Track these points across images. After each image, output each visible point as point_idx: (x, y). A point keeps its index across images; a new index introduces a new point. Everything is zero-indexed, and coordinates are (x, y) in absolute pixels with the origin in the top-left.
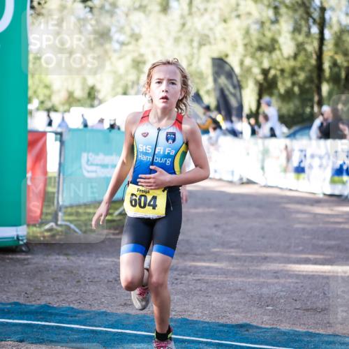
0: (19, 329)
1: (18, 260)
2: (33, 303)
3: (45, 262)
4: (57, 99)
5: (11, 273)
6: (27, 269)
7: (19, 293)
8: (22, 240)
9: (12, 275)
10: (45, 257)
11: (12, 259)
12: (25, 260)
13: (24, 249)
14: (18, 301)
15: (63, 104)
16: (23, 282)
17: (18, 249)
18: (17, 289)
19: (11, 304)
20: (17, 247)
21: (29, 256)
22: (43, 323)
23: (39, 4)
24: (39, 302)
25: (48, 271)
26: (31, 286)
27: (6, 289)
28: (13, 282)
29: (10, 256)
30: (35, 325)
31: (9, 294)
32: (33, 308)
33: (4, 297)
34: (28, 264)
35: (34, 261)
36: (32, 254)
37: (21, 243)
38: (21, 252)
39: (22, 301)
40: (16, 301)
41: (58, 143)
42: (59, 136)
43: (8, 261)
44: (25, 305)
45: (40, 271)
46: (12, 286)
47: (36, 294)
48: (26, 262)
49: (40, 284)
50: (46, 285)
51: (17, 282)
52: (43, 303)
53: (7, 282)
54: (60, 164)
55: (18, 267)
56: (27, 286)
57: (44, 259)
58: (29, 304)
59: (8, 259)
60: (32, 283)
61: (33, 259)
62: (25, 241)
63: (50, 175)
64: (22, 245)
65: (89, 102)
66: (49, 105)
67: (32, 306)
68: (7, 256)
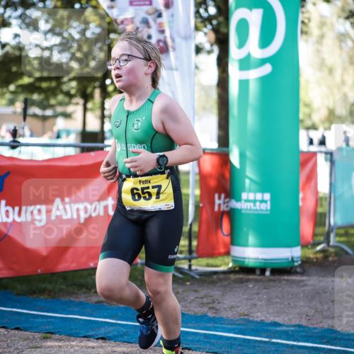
0: (306, 352)
1: (294, 282)
2: (316, 326)
3: (322, 284)
4: (317, 117)
5: (288, 295)
6: (304, 290)
7: (300, 315)
8: (297, 261)
9: (290, 296)
10: (321, 279)
11: (287, 280)
12: (300, 281)
13: (298, 270)
14: (300, 323)
15: (323, 122)
16: (302, 304)
17: (293, 271)
18: (297, 310)
19: (294, 326)
20: (292, 268)
21: (304, 278)
22: (329, 347)
23: (303, 22)
24: (321, 325)
25: (326, 293)
26: (311, 308)
27: (287, 311)
28: (292, 304)
29: (286, 277)
30: (321, 348)
31: (291, 316)
32: (317, 331)
33: (286, 319)
34: (305, 285)
35: (310, 283)
36: (308, 275)
37: (296, 264)
38: (296, 273)
39: (304, 323)
40: (297, 323)
41: (328, 163)
42: (329, 156)
43: (284, 282)
44: (309, 328)
45: (318, 293)
46: (292, 308)
47: (317, 316)
48: (302, 284)
49: (320, 307)
50: (326, 307)
51: (296, 304)
52: (326, 327)
53: (286, 303)
54: (331, 184)
55: (295, 289)
56: (306, 309)
57: (321, 281)
58: (311, 326)
59: (284, 280)
60: (311, 305)
61: (308, 280)
62: (300, 262)
63: (320, 195)
64: (297, 267)
65: (349, 119)
66: (309, 123)
67: (316, 328)
68: (283, 277)
